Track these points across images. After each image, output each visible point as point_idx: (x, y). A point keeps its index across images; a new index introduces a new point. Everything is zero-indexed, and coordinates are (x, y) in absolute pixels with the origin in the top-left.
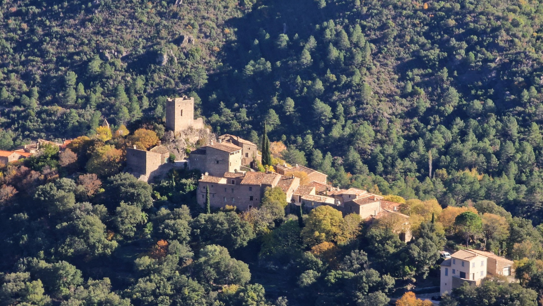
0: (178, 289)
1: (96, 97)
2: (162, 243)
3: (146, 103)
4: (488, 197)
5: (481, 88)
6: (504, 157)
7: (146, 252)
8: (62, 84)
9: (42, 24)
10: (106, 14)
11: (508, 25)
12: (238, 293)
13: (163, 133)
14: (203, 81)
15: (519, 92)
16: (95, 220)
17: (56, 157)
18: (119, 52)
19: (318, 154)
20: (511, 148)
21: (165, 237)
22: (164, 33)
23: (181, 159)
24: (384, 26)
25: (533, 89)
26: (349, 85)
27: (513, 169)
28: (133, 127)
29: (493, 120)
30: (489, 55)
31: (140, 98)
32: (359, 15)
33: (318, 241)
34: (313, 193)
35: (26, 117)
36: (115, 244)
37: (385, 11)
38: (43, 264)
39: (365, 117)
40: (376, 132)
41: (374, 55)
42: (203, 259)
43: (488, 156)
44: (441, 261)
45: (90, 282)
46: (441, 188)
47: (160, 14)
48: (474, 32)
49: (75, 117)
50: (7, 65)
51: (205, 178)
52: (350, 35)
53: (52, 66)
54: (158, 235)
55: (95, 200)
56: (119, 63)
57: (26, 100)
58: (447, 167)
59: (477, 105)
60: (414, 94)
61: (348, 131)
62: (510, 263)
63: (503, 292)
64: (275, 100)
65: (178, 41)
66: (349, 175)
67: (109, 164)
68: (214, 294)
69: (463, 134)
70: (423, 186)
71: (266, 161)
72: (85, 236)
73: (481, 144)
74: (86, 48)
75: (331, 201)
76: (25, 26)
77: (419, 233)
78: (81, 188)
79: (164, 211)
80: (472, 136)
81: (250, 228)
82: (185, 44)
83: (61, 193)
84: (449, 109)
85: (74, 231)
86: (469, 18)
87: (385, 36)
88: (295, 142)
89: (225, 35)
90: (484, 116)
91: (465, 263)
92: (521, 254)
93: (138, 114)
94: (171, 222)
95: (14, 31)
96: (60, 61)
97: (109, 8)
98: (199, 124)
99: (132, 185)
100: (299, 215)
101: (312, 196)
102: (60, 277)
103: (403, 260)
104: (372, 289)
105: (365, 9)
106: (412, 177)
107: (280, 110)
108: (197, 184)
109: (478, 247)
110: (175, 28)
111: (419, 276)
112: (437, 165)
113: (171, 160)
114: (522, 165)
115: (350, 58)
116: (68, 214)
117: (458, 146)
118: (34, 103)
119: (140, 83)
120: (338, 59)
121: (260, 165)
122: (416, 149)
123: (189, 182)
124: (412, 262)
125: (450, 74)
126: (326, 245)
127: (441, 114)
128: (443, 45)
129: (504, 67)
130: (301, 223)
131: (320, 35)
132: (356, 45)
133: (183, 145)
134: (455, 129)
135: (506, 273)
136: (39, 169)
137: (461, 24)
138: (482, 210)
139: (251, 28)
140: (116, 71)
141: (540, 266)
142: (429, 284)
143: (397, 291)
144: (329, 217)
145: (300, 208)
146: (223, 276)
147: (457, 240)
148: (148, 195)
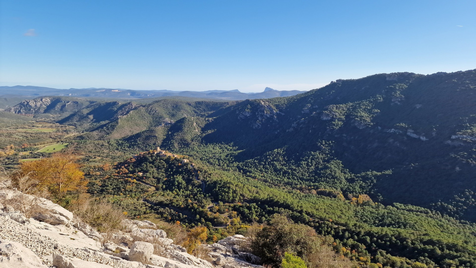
2: (157, 160)
7: (155, 161)
12: (164, 164)
13: (156, 150)
14: (160, 145)
16: (150, 158)
17: (146, 153)
25: (190, 145)
27: (188, 152)
29: (186, 148)
30: (186, 142)
31: (154, 147)
32: (174, 139)
33: (171, 159)
35: (144, 150)
36: (152, 160)
37: (176, 139)
38: (145, 163)
40: (176, 149)
41: (176, 143)
42: (160, 161)
44: (182, 160)
45: (150, 164)
46: (182, 154)
48: (185, 140)
50: (142, 145)
53: (146, 145)
57: (143, 148)
58: (182, 152)
59: (185, 146)
60: (179, 146)
62: (188, 160)
63: (188, 163)
64: (167, 147)
66: (174, 153)
67: (151, 153)
68: (162, 165)
71: (166, 152)
72: (149, 160)
73: (186, 150)
74: (149, 143)
76: (143, 141)
77: (180, 158)
78: (149, 156)
79: (157, 157)
81: (165, 158)
87: (177, 141)
89: (162, 141)
91: (184, 161)
93: (154, 149)
97: (151, 139)
102: (147, 164)
103: (179, 161)
104: (176, 163)
106: (179, 153)
109: (186, 159)
110: (157, 141)
113: (157, 153)
122: (180, 151)
123: (159, 155)
127: (182, 147)
130: (169, 158)
132: (174, 142)
133: (158, 151)
134: (183, 149)
137: (183, 139)
138: (186, 156)
139: (164, 141)
140: (152, 145)
141: (191, 160)
142: (181, 163)
143: (178, 163)
144: (172, 157)
145: (169, 156)
146: (162, 163)
147: (184, 158)
148: (155, 156)
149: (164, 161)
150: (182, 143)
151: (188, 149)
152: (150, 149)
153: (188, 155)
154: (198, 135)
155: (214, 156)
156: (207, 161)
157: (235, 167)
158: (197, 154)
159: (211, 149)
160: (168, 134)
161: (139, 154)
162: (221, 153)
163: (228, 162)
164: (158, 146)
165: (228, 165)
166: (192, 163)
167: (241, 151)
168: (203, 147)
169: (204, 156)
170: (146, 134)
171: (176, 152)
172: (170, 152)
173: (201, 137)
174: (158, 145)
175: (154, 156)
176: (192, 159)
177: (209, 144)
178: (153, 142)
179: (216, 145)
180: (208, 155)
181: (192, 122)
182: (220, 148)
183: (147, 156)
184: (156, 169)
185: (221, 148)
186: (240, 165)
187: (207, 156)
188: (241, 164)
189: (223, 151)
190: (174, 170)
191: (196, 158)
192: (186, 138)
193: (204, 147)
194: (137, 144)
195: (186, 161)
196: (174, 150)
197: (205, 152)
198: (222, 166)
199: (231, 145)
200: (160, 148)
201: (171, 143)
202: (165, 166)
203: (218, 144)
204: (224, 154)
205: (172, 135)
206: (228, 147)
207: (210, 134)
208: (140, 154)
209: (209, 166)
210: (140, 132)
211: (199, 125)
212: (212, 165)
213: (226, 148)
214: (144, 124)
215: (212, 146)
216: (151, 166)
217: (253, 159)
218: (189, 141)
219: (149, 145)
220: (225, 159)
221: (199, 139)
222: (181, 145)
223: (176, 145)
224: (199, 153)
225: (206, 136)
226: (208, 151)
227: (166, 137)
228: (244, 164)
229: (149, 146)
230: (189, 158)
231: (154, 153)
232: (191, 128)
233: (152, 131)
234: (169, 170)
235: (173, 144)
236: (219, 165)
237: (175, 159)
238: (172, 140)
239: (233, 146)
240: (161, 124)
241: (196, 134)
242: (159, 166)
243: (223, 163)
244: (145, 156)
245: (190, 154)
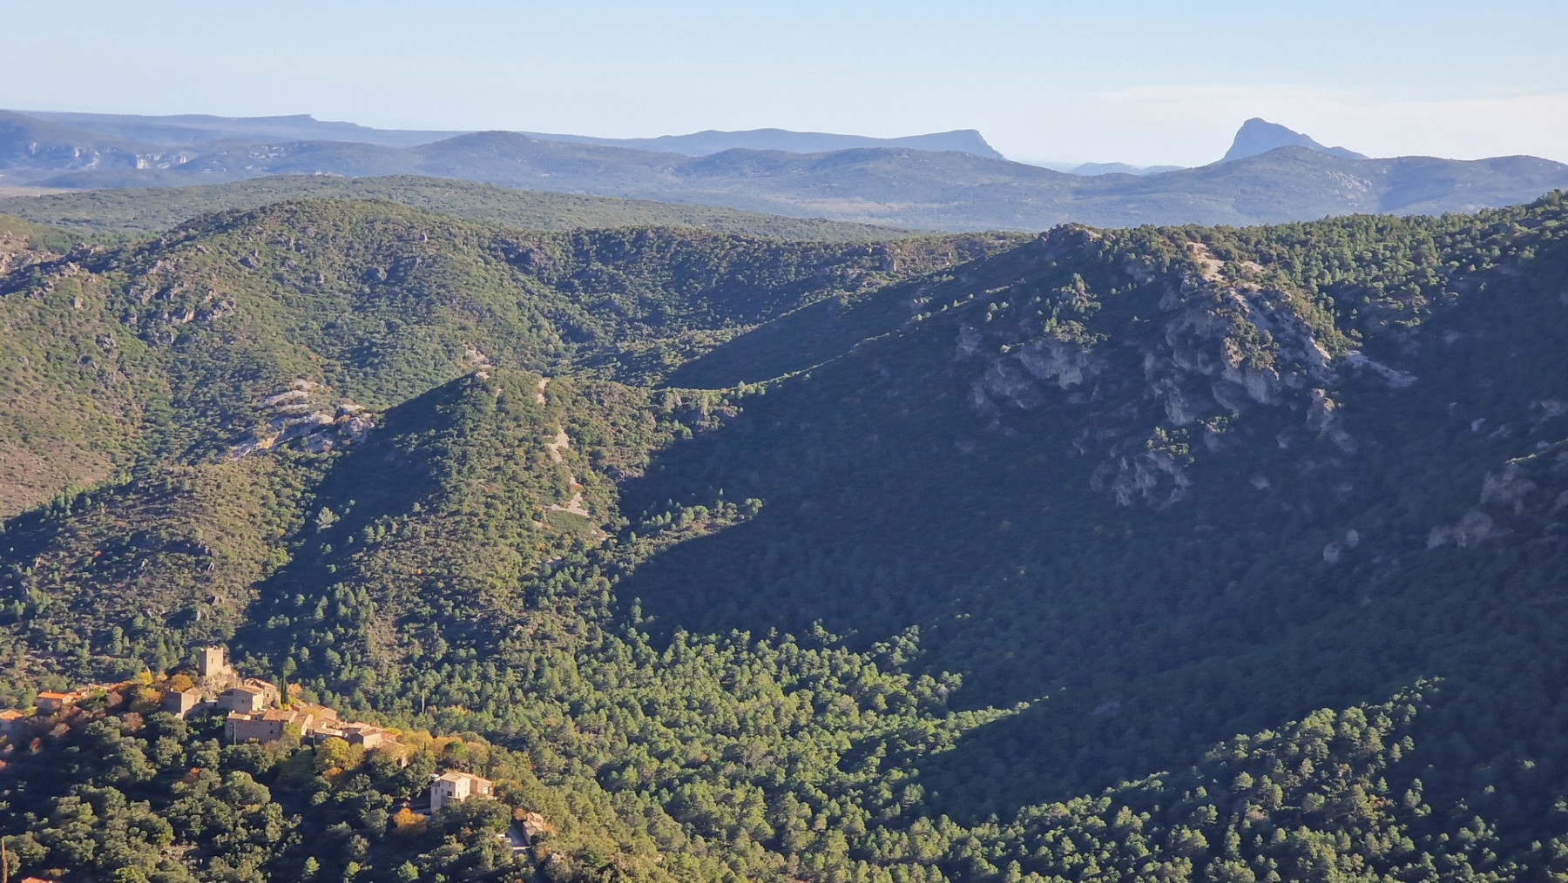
0: (208, 809)
1: (140, 647)
2: (194, 770)
3: (182, 653)
4: (470, 728)
5: (464, 639)
6: (484, 696)
7: (180, 779)
8: (109, 637)
9: (93, 587)
10: (148, 579)
11: (487, 587)
12: (259, 812)
13: (196, 677)
14: (231, 634)
15: (496, 643)
16: (137, 751)
17: (104, 699)
18: (159, 610)
19: (329, 694)
20: (489, 689)
21: (197, 765)
22: (198, 594)
23: (212, 700)
24: (384, 588)
25: (508, 640)
26: (354, 637)
27: (492, 705)
28: (171, 673)
29: (475, 665)
30: (472, 612)
31: (177, 649)
32: (363, 579)
33: (328, 767)
34: (324, 726)
35: (78, 666)
36: (154, 771)
37: (386, 576)
38: (92, 789)
39: (369, 663)
40: (378, 675)
41: (376, 612)
42: (229, 784)
43: (470, 695)
44: (432, 782)
45: (132, 804)
46: (432, 722)
47: (195, 578)
48: (459, 592)
49: (120, 665)
50: (63, 622)
51: (232, 715)
52: (356, 595)
53: (101, 622)
54: (191, 764)
55: (137, 735)
56: (159, 620)
57: (79, 651)
58: (437, 705)
59: (462, 653)
60: (409, 644)
61: (354, 674)
62: (489, 783)
63: (484, 807)
64: (293, 649)
65: (210, 601)
66: (354, 712)
67: (149, 704)
68: (239, 813)
69: (450, 677)
70: (417, 720)
71: (284, 700)
72: (128, 765)
73: (465, 685)
74: (131, 607)
75: (340, 733)
76: (78, 589)
77: (413, 760)
78: (125, 725)
79: (196, 743)
80: (458, 679)
81: (270, 757)
82: (216, 603)
83: (108, 729)
84: (439, 656)
85: (118, 761)
86: (455, 581)
87: (385, 596)
88: (309, 684)
89: (250, 596)
90: (467, 662)
91: (452, 784)
92: (498, 776)
93: (175, 663)
94: (202, 753)
95: (69, 593)
96: (108, 619)
97: (151, 573)
98: (228, 670)
99: (170, 722)
100: (312, 746)
101: (323, 729)
102: (107, 800)
103: (400, 782)
104: (374, 807)
105: (369, 574)
106: (408, 712)
107: (296, 657)
108: (225, 720)
109: (463, 770)
110: (208, 590)
111: (413, 795)
112: (428, 702)
113: (202, 700)
114: (499, 702)
115: (356, 614)
116: (114, 748)
117: (446, 687)
118: (85, 654)
119: (177, 636)
120: (346, 615)
121: (280, 704)
122: (411, 689)
123: (218, 719)
124: (407, 784)
125: (440, 627)
126: (335, 771)
127: (432, 660)
128: (434, 604)
129: (483, 621)
130: (314, 752)
131: (331, 595)
132: (361, 604)
133: (213, 688)
134: (444, 673)
135: (486, 792)
136: (89, 710)
137: (448, 586)
138: (466, 740)
139: (272, 590)
140: (157, 628)
141: (514, 786)
142: (421, 802)
143: (395, 808)
144: (338, 747)
145: (312, 740)
146: (246, 797)
147: (445, 764)
148: (182, 730)
149: (259, 778)
150: (433, 618)
151: (484, 678)
152: (134, 662)
153: (491, 737)
154: (588, 546)
155: (731, 755)
156: (667, 798)
157: (927, 865)
158: (571, 731)
159: (708, 688)
160: (310, 525)
161: (31, 710)
162: (794, 730)
163: (858, 818)
164: (216, 637)
165: (863, 841)
166: (519, 814)
167: (991, 714)
168: (630, 669)
169: (635, 752)
170: (103, 516)
171: (374, 702)
172: (322, 702)
173: (610, 571)
174: (209, 624)
175: (169, 733)
176: (526, 770)
177: (689, 644)
178: (168, 600)
179: (752, 647)
180: (677, 744)
181: (534, 421)
182: (787, 678)
183: (112, 728)
184: (187, 855)
185: (803, 684)
186: (974, 850)
187: (669, 753)
188: (988, 843)
189: (820, 708)
190: (354, 868)
191: (561, 762)
192: (474, 572)
193: (640, 666)
194: (19, 607)
195: (461, 786)
196: (355, 683)
197: (650, 709)
198: (800, 854)
199: (897, 657)
200: (233, 657)
201: (331, 610)
202: (273, 833)
203: (775, 645)
204: (827, 737)
205: (347, 536)
206: (871, 677)
207: (699, 541)
208: (44, 711)
209: (676, 844)
210: (56, 506)
211: (595, 456)
212: (708, 835)
213: (850, 683)
214: (89, 430)
215: (719, 661)
216: (142, 825)
217: (1097, 794)
218: (503, 599)
219: (127, 625)
220: (835, 791)
221: (592, 583)
222: (425, 636)
223: (377, 634)
224: (589, 718)
225: (658, 562)
226: (672, 704)
227: (285, 558)
228: (1012, 845)
229: (132, 633)
230: (492, 762)
231: (170, 702)
232: (524, 476)
233: (160, 496)
234: (303, 865)
235: (352, 621)
236: (777, 844)
237: (369, 765)
238: (340, 589)
239: (915, 669)
240: (246, 437)
241: (568, 541)
242: (214, 828)
243: (811, 823)
244: (94, 729)
245: (506, 724)
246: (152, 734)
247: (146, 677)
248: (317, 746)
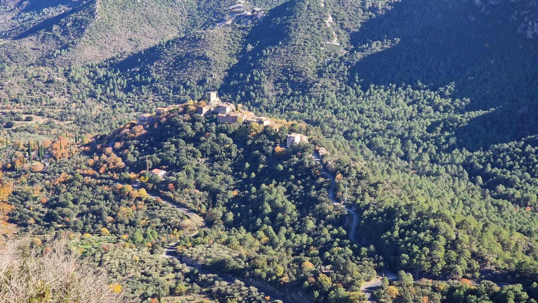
0: (212, 146)
1: (189, 92)
2: (208, 133)
3: (203, 94)
4: (300, 119)
5: (298, 88)
6: (304, 107)
7: (203, 136)
8: (179, 89)
9: (173, 72)
10: (191, 69)
11: (305, 70)
12: (229, 147)
13: (207, 102)
14: (218, 87)
15: (309, 89)
16: (189, 127)
17: (178, 109)
18: (195, 79)
19: (252, 107)
20: (306, 105)
21: (209, 132)
22: (207, 74)
23: (212, 109)
24: (270, 71)
25: (312, 88)
26: (260, 88)
27: (307, 111)
28: (199, 100)
29: (301, 97)
30: (300, 79)
31: (201, 92)
32: (263, 68)
33: (252, 132)
34: (250, 118)
35: (169, 98)
36: (194, 134)
37: (270, 67)
38: (174, 140)
39: (265, 96)
40: (268, 101)
41: (267, 79)
42: (219, 138)
43: (300, 107)
44: (287, 137)
45: (188, 144)
46: (287, 116)
47: (206, 69)
48: (295, 72)
49: (183, 98)
50: (163, 84)
51: (219, 114)
52: (260, 73)
53: (176, 84)
54: (207, 131)
55: (188, 121)
56: (195, 83)
57: (169, 93)
58: (288, 110)
59: (297, 92)
60: (278, 90)
61: (260, 100)
62: (307, 137)
63: (305, 146)
64: (239, 92)
65: (211, 76)
66: (260, 113)
67: (192, 111)
68: (222, 148)
69: (293, 101)
70: (282, 116)
71: (237, 109)
72: (186, 131)
73: (298, 104)
74: (185, 79)
75: (256, 120)
76: (168, 73)
77: (281, 129)
78: (185, 118)
79: (208, 124)
80: (295, 102)
81: (232, 128)
82: (213, 77)
83: (179, 119)
84: (289, 94)
85: (183, 130)
86: (294, 68)
87: (270, 74)
88: (245, 104)
89: (225, 74)
90: (298, 96)
91: (294, 138)
92: (310, 135)
93: (200, 97)
94: (210, 127)
95: (165, 74)
96: (178, 82)
97: (192, 67)
98: (218, 99)
99: (199, 117)
100: (246, 125)
101: (250, 119)
102: (179, 143)
103: (276, 137)
104: (267, 146)
105: (264, 66)
106: (279, 113)
107: (240, 95)
108: (217, 116)
109: (298, 133)
110: (211, 72)
111: (281, 141)
112: (285, 110)
113: (210, 110)
114: (310, 109)
115: (260, 80)
116: (181, 126)
117: (291, 104)
118: (171, 94)
119: (201, 88)
120: (257, 80)
121: (235, 111)
122: (279, 105)
123: (215, 116)
124: (279, 137)
125: (289, 84)
126: (254, 133)
127: (286, 95)
128: (287, 76)
129: (304, 82)
130: (247, 127)
131: (252, 73)
132: (262, 76)
133: (213, 105)
134: (291, 100)
135: (305, 140)
136: (173, 113)
137: (292, 70)
138: (298, 122)
139: (232, 72)
140: (194, 85)
141: (315, 138)
142: (284, 144)
143: (275, 146)
144: (255, 125)
145: (246, 123)
146: (225, 142)
147: (291, 131)
148: (203, 119)
149: (229, 136)
150: (287, 81)
151: (305, 101)
152: (187, 97)
153: (307, 121)
154: (340, 55)
155: (389, 127)
156: (367, 142)
157: (458, 165)
158: (335, 119)
159: (381, 104)
160: (244, 50)
161: (154, 113)
162: (411, 118)
163: (433, 149)
164: (214, 88)
165: (435, 157)
166: (317, 148)
167: (481, 112)
168: (354, 98)
169: (356, 126)
170: (176, 48)
171: (267, 110)
172: (249, 110)
173: (347, 64)
174: (211, 84)
175: (199, 121)
176: (319, 133)
177: (375, 89)
178: (198, 76)
179: (396, 90)
180: (371, 123)
181: (320, 13)
182: (408, 100)
183: (180, 119)
184: (206, 162)
185: (414, 102)
186: (474, 160)
187: (368, 127)
188: (479, 157)
189: (420, 110)
190: (261, 166)
191: (331, 130)
192: (301, 65)
193: (358, 97)
194: (150, 79)
195: (298, 138)
196: (261, 103)
197: (361, 112)
198: (413, 161)
199: (447, 93)
200: (219, 95)
201: (252, 78)
202: (234, 154)
203: (404, 89)
204: (423, 120)
205: (257, 53)
206: (438, 100)
207: (378, 53)
208: (158, 113)
209: (370, 158)
210: (160, 45)
211: (342, 24)
212: (381, 155)
213: (431, 102)
214: (170, 19)
215: (385, 95)
216: (191, 151)
217: (519, 140)
218: (310, 74)
219: (184, 85)
220: (425, 139)
221: (341, 68)
222: (284, 87)
223: (268, 86)
224: (340, 115)
225: (365, 60)
226: (369, 110)
227: (236, 61)
228: (488, 158)
229: (186, 87)
230: (308, 130)
231: (199, 110)
232: (317, 32)
233: (194, 41)
234: (244, 165)
235: (259, 82)
236: (405, 158)
237: (266, 131)
238: (255, 71)
239: (453, 97)
240: (222, 20)
241: (333, 54)
242: (214, 153)
243: (417, 151)
244: (174, 119)
245: (312, 117)
246: (193, 121)
247: (191, 102)
248: (248, 125)
